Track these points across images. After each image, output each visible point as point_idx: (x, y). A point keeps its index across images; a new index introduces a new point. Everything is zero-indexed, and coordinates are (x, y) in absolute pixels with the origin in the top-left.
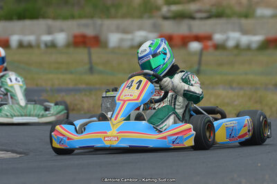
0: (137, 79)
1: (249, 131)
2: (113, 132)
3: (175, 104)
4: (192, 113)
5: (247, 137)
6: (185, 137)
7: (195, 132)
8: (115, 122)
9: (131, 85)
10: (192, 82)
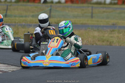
0: (56, 38)
1: (101, 60)
2: (47, 60)
3: (71, 48)
4: (78, 51)
5: (100, 62)
6: (76, 63)
7: (80, 61)
8: (48, 56)
9: (54, 41)
10: (79, 40)
